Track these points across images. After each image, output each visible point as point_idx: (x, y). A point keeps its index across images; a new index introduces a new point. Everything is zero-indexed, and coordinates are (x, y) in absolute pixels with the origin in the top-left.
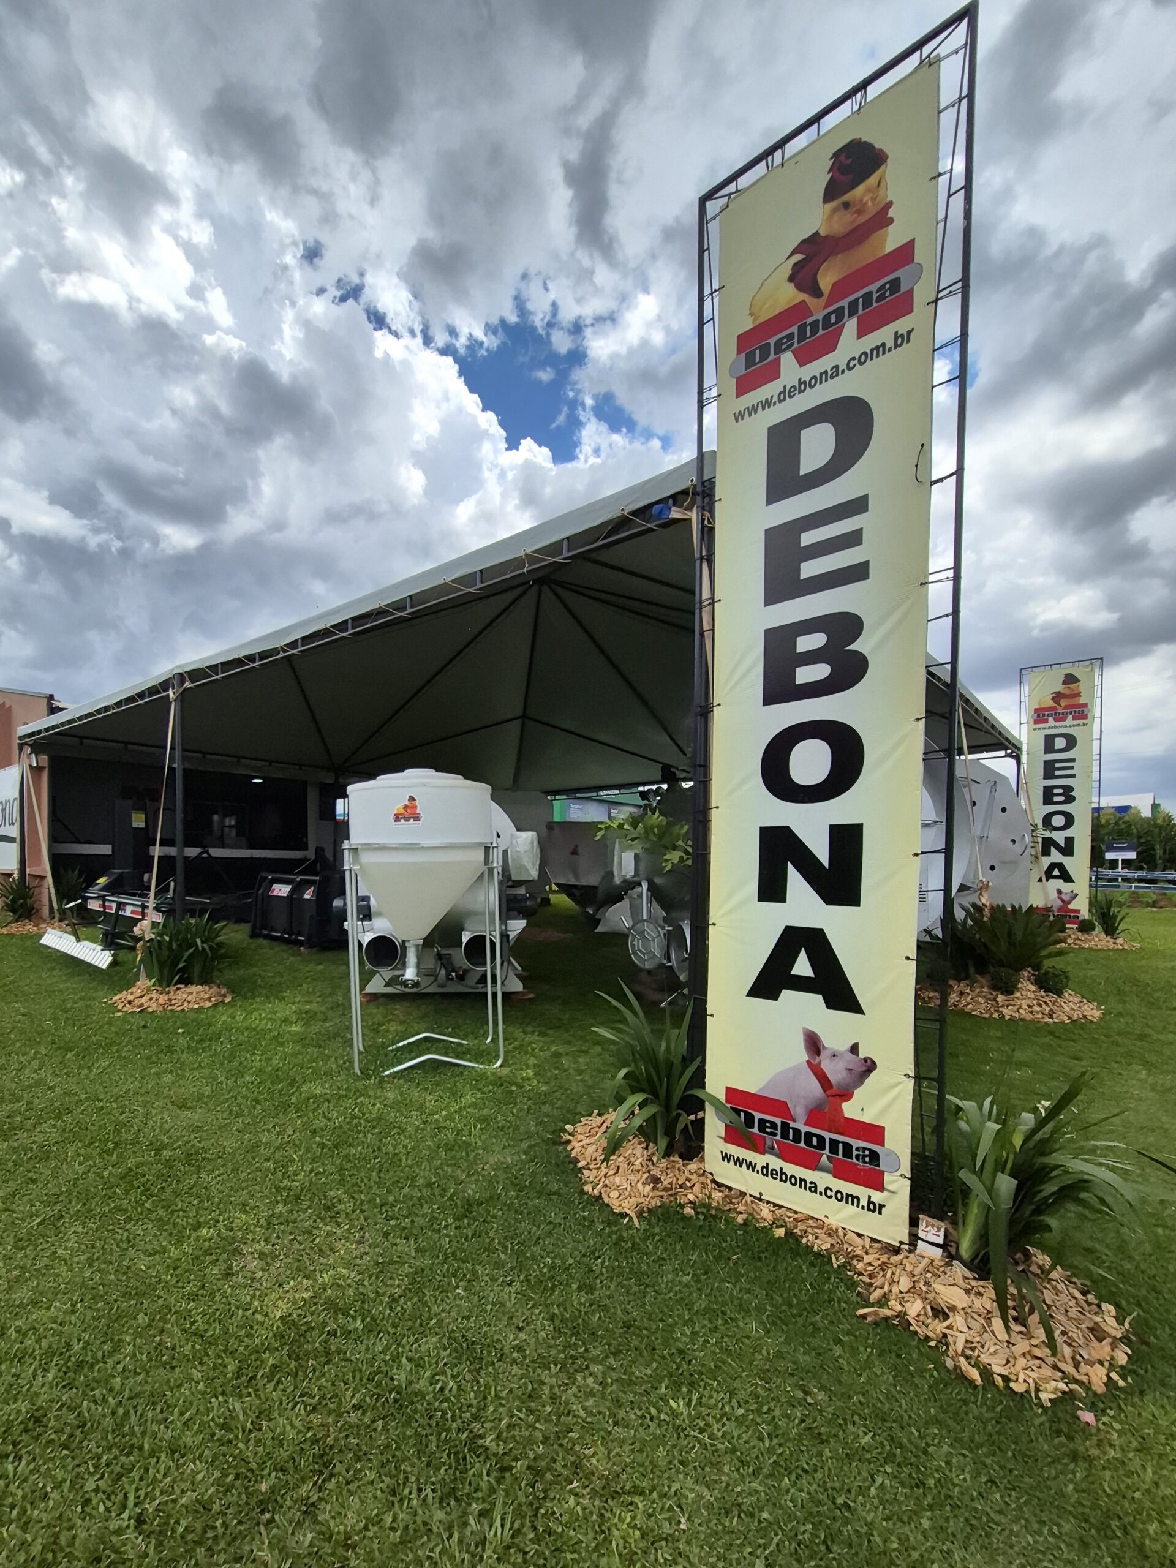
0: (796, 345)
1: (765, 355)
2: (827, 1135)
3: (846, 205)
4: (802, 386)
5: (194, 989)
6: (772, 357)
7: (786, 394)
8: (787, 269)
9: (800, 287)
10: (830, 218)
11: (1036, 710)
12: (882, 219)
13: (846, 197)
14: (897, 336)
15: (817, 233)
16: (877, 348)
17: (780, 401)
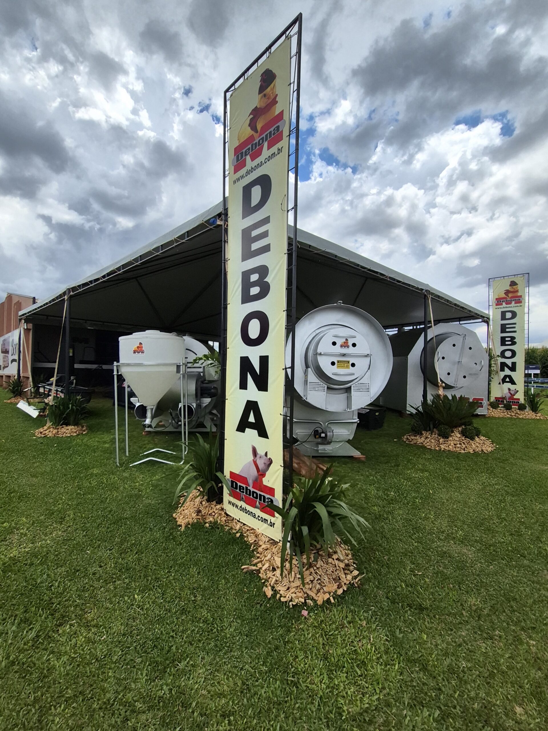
0: (251, 153)
1: (242, 157)
2: (259, 493)
3: (265, 95)
4: (253, 169)
5: (70, 427)
6: (244, 157)
7: (248, 173)
8: (248, 122)
9: (252, 129)
10: (260, 101)
11: (496, 299)
12: (274, 102)
13: (264, 93)
14: (279, 150)
15: (256, 107)
16: (273, 154)
17: (246, 176)
